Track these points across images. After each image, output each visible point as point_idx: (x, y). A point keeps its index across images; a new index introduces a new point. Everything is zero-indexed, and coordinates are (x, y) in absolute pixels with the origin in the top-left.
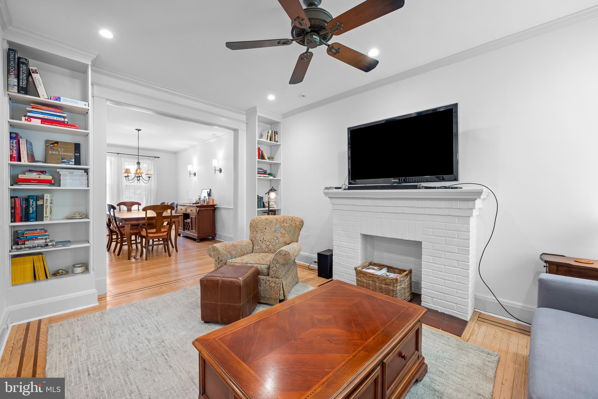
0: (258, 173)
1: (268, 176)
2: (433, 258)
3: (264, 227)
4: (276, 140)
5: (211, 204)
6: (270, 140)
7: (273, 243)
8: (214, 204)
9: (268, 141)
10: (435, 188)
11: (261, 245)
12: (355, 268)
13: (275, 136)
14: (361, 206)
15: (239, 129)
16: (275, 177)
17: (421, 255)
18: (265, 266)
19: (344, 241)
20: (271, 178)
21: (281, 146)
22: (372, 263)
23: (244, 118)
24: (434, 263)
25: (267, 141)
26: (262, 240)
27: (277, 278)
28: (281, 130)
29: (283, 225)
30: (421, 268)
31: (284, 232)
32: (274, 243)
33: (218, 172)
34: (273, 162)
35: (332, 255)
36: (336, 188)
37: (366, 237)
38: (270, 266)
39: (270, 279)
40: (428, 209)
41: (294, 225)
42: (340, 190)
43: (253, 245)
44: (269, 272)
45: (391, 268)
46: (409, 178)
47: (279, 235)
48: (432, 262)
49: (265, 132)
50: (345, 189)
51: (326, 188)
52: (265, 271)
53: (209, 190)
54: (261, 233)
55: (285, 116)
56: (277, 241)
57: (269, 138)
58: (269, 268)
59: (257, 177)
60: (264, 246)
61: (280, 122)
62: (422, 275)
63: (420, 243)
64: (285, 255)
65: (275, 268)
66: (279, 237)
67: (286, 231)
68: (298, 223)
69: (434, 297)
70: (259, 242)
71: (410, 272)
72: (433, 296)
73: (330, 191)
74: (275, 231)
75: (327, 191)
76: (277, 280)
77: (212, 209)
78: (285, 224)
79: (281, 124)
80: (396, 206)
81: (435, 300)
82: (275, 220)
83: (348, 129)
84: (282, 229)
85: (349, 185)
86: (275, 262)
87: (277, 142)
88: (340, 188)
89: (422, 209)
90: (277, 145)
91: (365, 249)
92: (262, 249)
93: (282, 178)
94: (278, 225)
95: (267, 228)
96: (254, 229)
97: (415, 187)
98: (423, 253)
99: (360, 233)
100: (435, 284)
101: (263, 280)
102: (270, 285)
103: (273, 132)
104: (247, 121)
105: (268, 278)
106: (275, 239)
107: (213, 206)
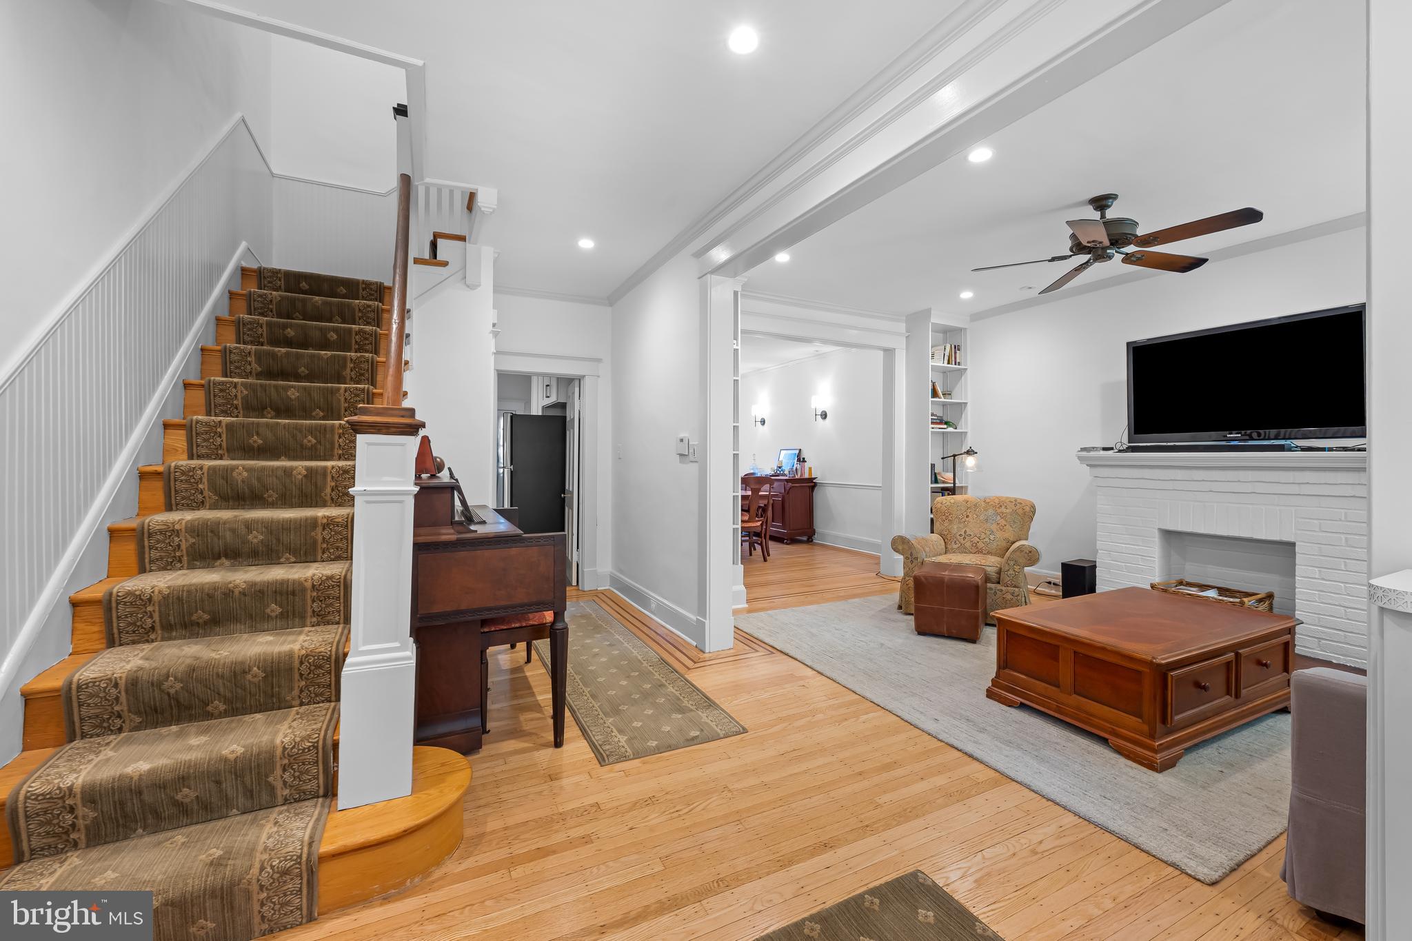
0: (932, 423)
1: (945, 426)
2: (1320, 571)
3: (965, 513)
4: (958, 361)
5: (806, 476)
6: (948, 363)
7: (985, 540)
8: (813, 477)
9: (946, 365)
10: (1323, 449)
11: (963, 542)
12: (1151, 584)
13: (955, 353)
14: (1159, 480)
15: (895, 349)
16: (956, 428)
17: (1294, 565)
18: (995, 569)
19: (1121, 541)
20: (950, 429)
21: (968, 371)
22: (1184, 582)
23: (902, 327)
24: (1323, 579)
25: (943, 365)
26: (963, 534)
27: (1015, 587)
28: (969, 344)
29: (999, 511)
30: (1294, 588)
31: (1003, 522)
32: (987, 540)
33: (819, 417)
34: (950, 400)
35: (1094, 567)
36: (1105, 449)
37: (1170, 536)
38: (1001, 569)
39: (1004, 588)
40: (1308, 485)
41: (1020, 511)
42: (1110, 452)
43: (945, 543)
44: (999, 578)
45: (1227, 590)
46: (1265, 433)
47: (994, 527)
48: (1317, 577)
49: (939, 348)
50: (1120, 451)
51: (1083, 449)
52: (994, 576)
53: (798, 452)
54: (960, 523)
55: (976, 317)
56: (992, 537)
57: (946, 358)
58: (999, 572)
59: (931, 430)
60: (968, 545)
61: (966, 329)
62: (1297, 601)
63: (1292, 545)
64: (1030, 552)
65: (1011, 572)
66: (995, 530)
67: (1006, 521)
68: (1027, 509)
69: (1324, 637)
70: (958, 537)
71: (1270, 596)
72: (1321, 637)
73: (1092, 454)
74: (987, 520)
75: (1084, 453)
76: (1017, 589)
77: (809, 487)
78: (1003, 509)
79: (968, 331)
80: (1239, 481)
81: (1326, 644)
82: (983, 503)
83: (1128, 344)
84: (999, 518)
85: (1129, 442)
86: (1012, 563)
87: (959, 364)
88: (1112, 449)
89: (1297, 485)
90: (959, 370)
91: (1167, 557)
92: (965, 548)
93: (969, 431)
94: (991, 512)
95: (970, 516)
96: (944, 517)
97: (1281, 448)
98: (1297, 562)
99: (1158, 527)
100: (1325, 615)
101: (991, 589)
102: (1004, 596)
103: (953, 346)
104: (907, 332)
105: (999, 587)
106: (988, 533)
107: (811, 480)
